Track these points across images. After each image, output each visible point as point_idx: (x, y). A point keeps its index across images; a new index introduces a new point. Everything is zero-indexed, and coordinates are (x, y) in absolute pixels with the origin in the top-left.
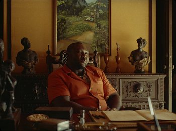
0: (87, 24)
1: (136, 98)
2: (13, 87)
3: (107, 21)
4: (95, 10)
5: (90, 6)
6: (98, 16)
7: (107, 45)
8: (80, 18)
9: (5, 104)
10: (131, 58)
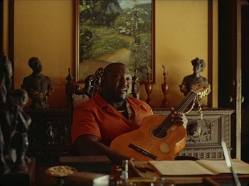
0: (121, 37)
1: (191, 142)
2: (27, 127)
3: (150, 34)
4: (132, 19)
5: (126, 13)
6: (137, 27)
7: (149, 68)
8: (111, 30)
9: (14, 151)
10: (184, 86)
